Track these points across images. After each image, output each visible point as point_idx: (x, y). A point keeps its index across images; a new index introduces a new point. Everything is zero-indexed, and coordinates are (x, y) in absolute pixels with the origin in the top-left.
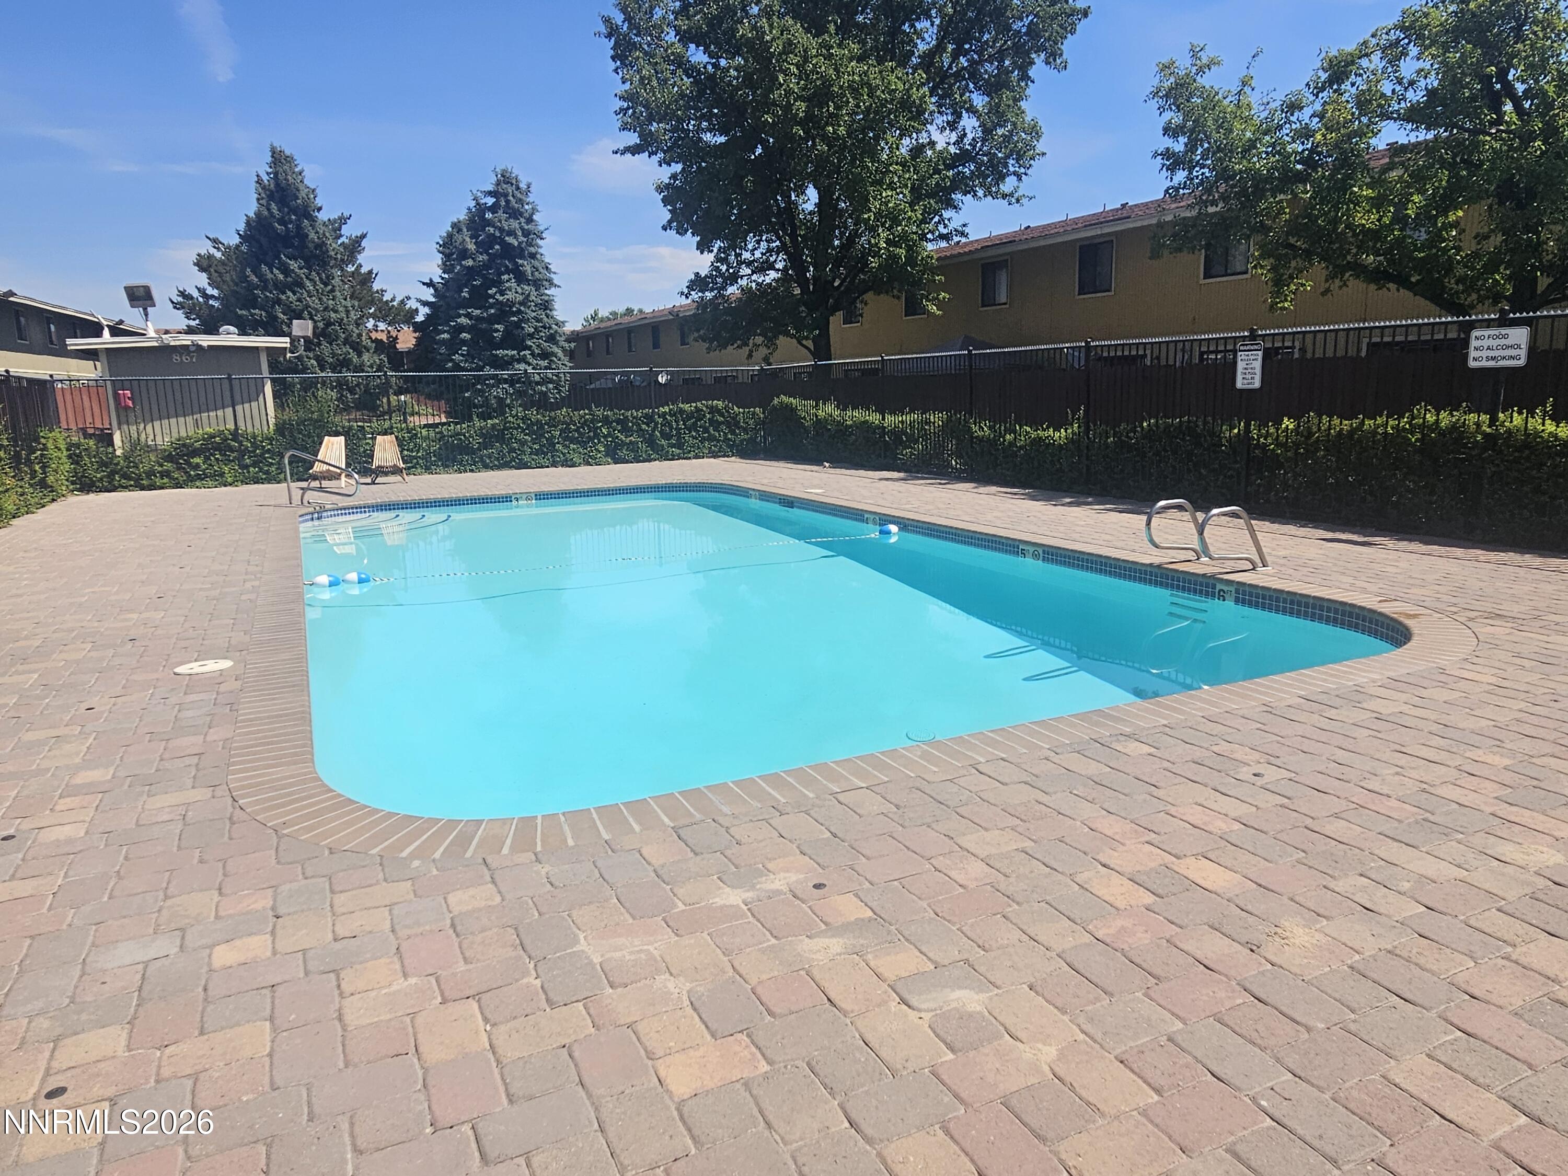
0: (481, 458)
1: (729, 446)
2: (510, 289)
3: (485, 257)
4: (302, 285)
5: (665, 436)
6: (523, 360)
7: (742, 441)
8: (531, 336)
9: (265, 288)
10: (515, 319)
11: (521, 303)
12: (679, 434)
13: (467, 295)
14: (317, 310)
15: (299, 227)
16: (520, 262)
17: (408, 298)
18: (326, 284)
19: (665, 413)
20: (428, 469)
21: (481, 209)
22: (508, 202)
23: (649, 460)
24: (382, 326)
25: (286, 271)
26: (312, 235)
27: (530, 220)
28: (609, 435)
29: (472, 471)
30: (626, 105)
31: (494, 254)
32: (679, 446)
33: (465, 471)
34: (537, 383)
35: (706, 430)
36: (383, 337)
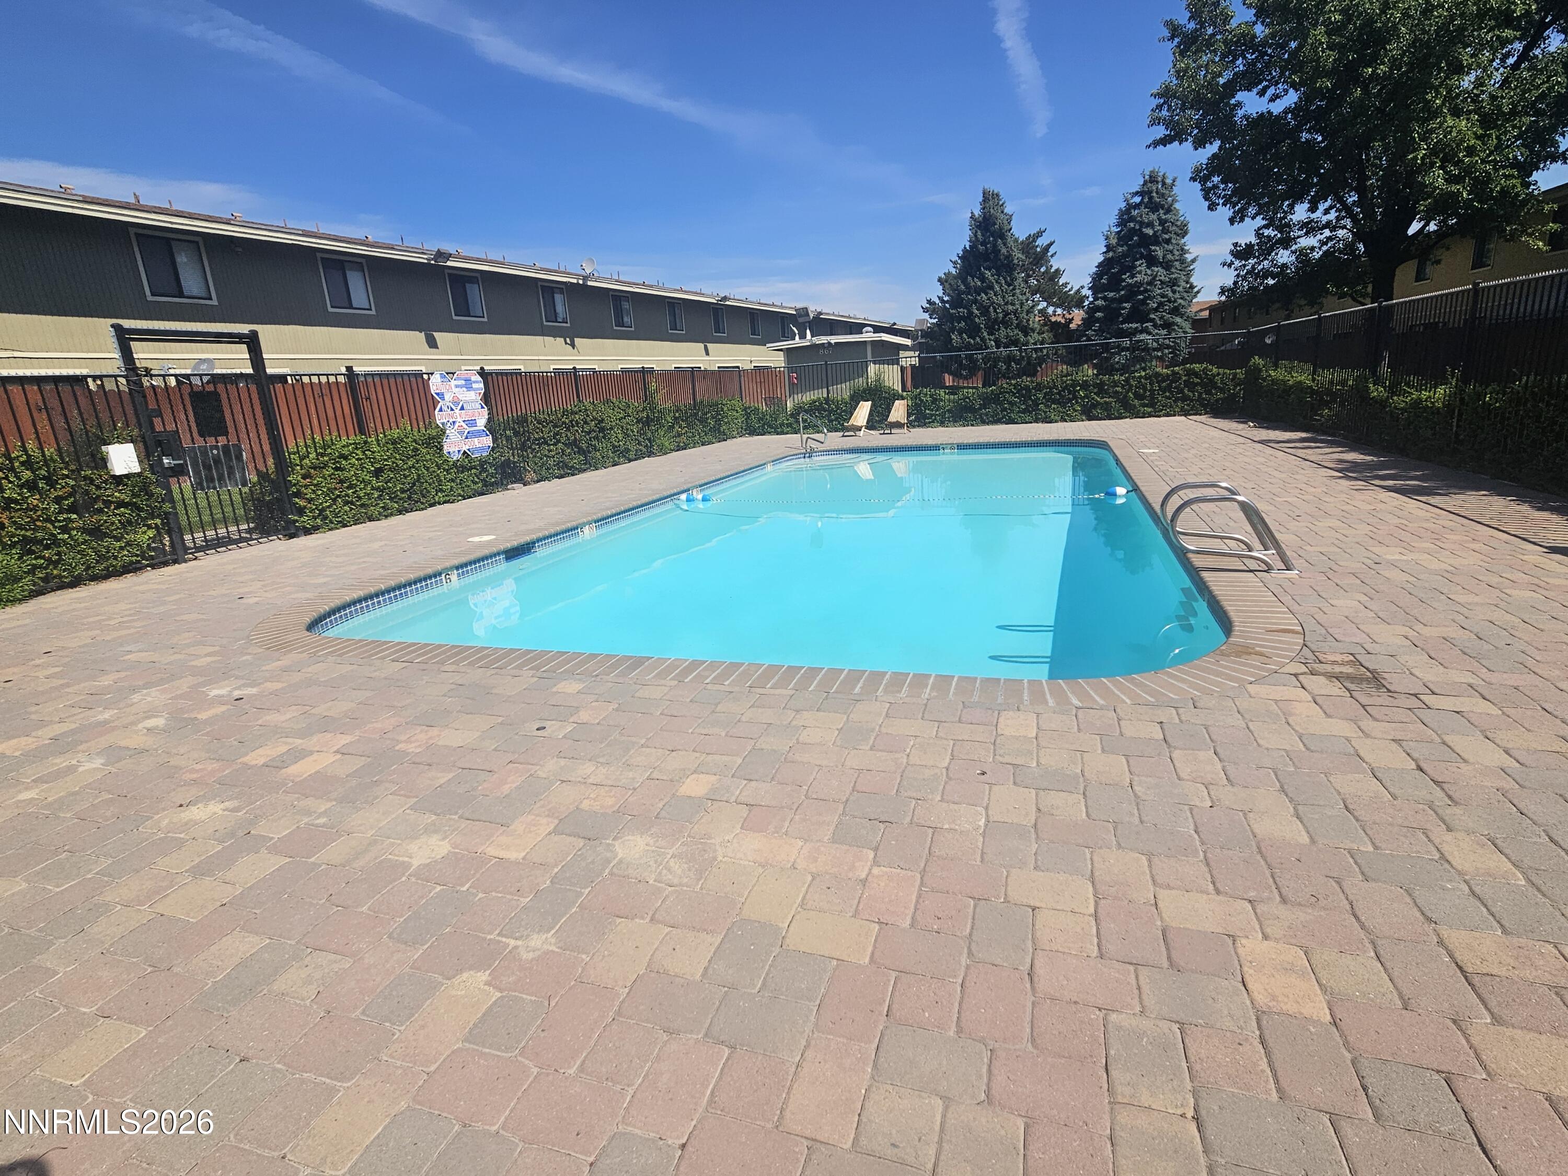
0: (981, 415)
1: (1202, 405)
2: (1140, 272)
3: (1125, 248)
4: (992, 288)
5: (1138, 396)
6: (1146, 331)
7: (1217, 400)
8: (1156, 310)
9: (969, 293)
10: (1141, 297)
11: (1149, 283)
12: (1152, 394)
13: (1105, 282)
14: (1000, 305)
15: (995, 245)
16: (1153, 248)
17: (1082, 287)
18: (1009, 285)
19: (1140, 377)
20: (942, 424)
21: (1130, 207)
22: (1151, 198)
23: (1120, 417)
24: (1059, 311)
25: (983, 279)
26: (1004, 251)
27: (1168, 211)
28: (1086, 396)
29: (972, 425)
30: (1162, 101)
31: (1133, 245)
32: (1152, 405)
33: (968, 425)
34: (1155, 349)
35: (1182, 391)
36: (1059, 319)
